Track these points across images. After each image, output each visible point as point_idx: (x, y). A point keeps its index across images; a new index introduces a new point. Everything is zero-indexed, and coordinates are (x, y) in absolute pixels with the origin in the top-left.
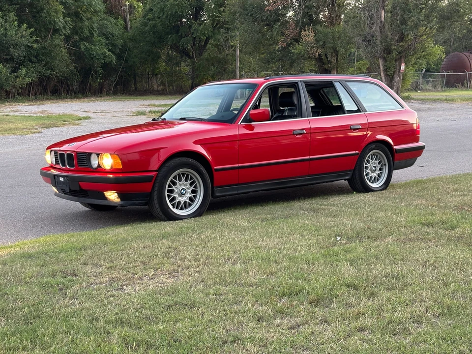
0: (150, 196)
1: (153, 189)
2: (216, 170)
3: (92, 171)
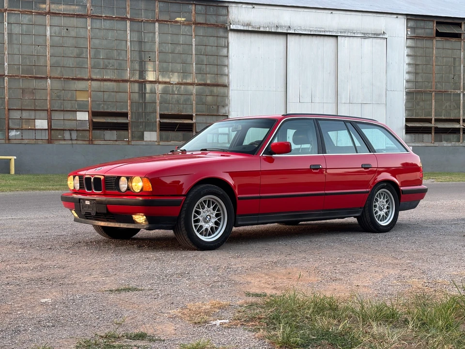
0: (177, 220)
1: (180, 213)
2: (240, 199)
3: (121, 194)
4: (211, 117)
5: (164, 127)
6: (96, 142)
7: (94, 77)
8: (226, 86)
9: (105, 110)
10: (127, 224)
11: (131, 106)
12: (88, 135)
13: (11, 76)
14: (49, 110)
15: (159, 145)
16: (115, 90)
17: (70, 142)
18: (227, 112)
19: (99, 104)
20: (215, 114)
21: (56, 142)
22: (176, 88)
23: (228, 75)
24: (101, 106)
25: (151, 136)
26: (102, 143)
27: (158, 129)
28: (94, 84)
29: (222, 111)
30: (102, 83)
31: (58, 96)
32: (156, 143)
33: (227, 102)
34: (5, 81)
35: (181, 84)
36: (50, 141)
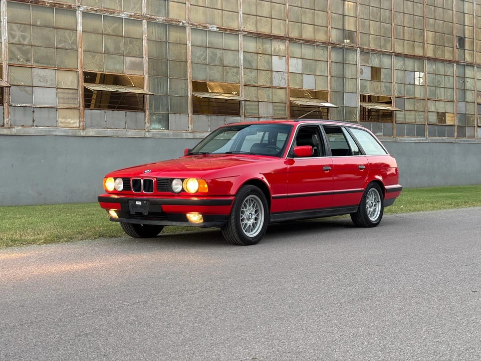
0: (228, 218)
1: (231, 213)
2: (274, 198)
3: (174, 194)
10: (179, 223)
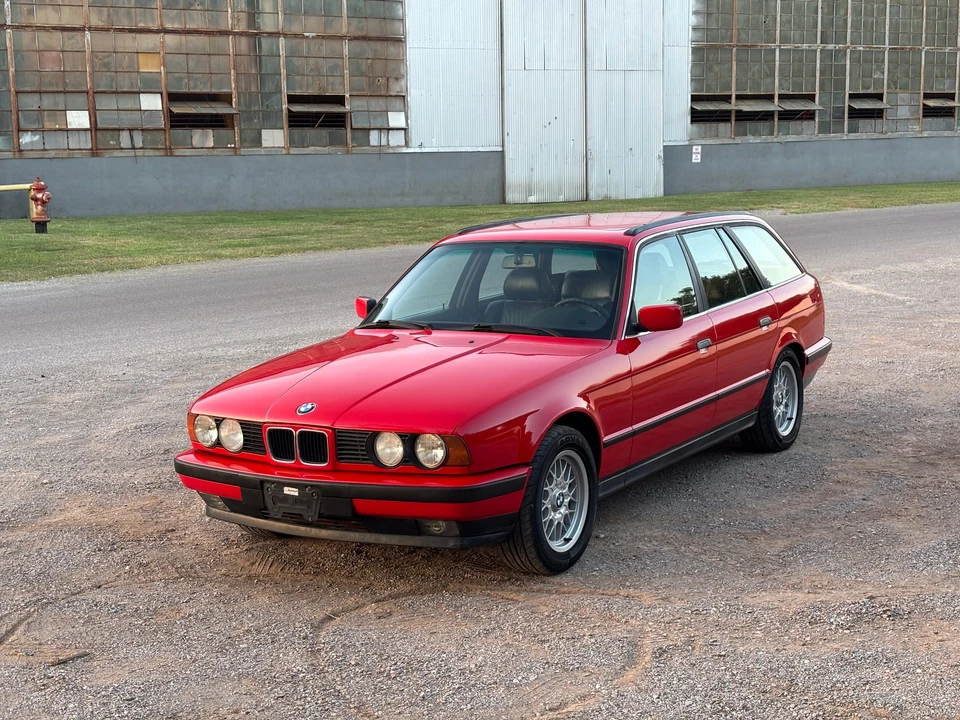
4: (376, 99)
5: (296, 121)
6: (178, 152)
7: (169, 26)
8: (399, 41)
9: (192, 91)
11: (236, 81)
12: (163, 137)
13: (17, 27)
14: (91, 92)
15: (289, 154)
16: (208, 51)
17: (131, 153)
18: (404, 90)
19: (181, 79)
20: (383, 93)
21: (107, 154)
22: (315, 45)
23: (402, 20)
24: (184, 83)
25: (274, 138)
26: (188, 152)
27: (286, 125)
28: (170, 39)
29: (395, 89)
30: (183, 37)
31: (106, 65)
32: (284, 152)
33: (402, 71)
34: (8, 36)
35: (323, 37)
36: (95, 152)
